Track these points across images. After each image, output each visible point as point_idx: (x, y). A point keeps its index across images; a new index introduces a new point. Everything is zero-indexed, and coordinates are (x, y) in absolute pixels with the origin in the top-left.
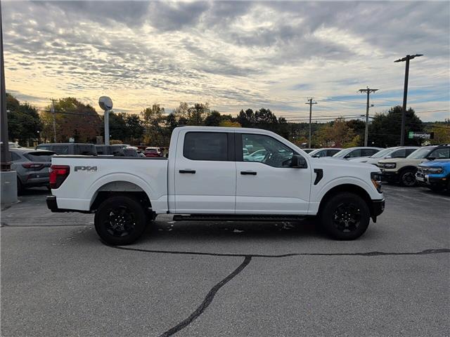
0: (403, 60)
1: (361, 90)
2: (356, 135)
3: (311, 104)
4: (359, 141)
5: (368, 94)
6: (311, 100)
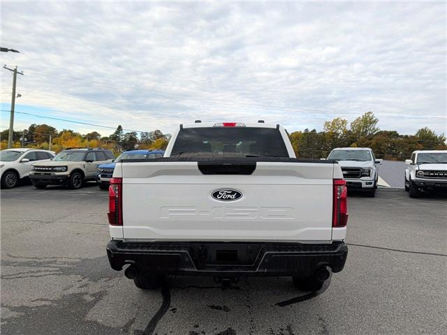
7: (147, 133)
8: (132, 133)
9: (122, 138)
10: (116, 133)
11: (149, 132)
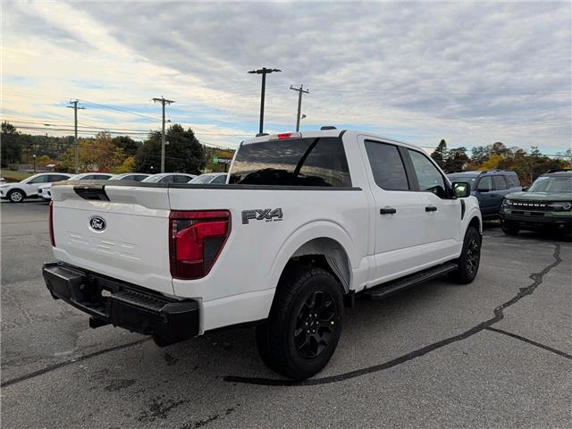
0: (259, 72)
1: (155, 99)
2: (127, 157)
3: (76, 108)
4: (134, 165)
5: (164, 105)
6: (76, 103)
7: (481, 148)
8: (460, 149)
9: (445, 156)
10: (438, 149)
11: (484, 146)
